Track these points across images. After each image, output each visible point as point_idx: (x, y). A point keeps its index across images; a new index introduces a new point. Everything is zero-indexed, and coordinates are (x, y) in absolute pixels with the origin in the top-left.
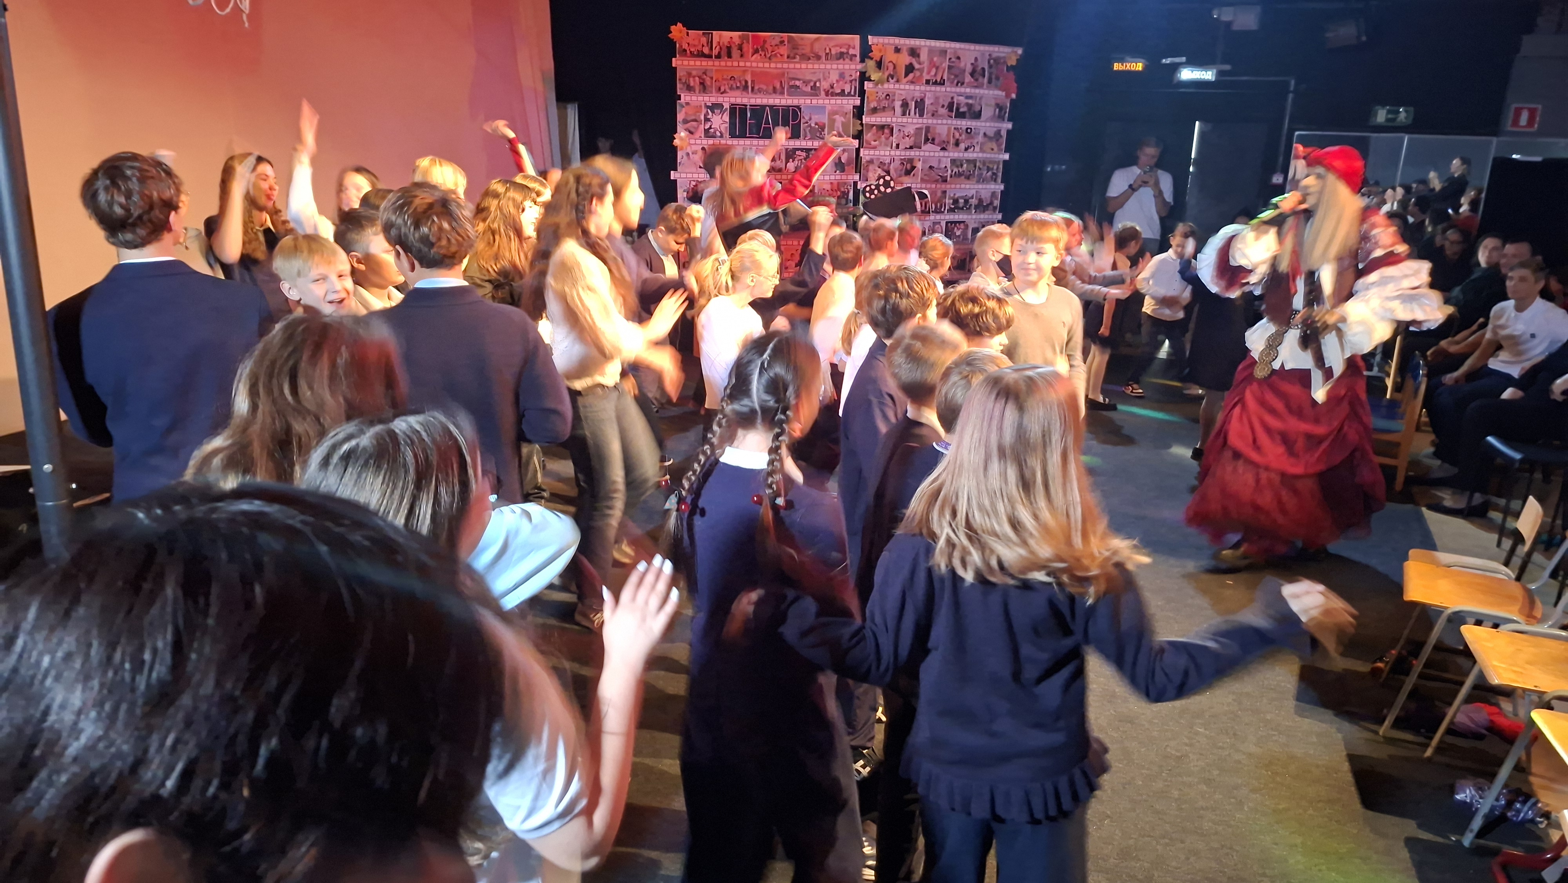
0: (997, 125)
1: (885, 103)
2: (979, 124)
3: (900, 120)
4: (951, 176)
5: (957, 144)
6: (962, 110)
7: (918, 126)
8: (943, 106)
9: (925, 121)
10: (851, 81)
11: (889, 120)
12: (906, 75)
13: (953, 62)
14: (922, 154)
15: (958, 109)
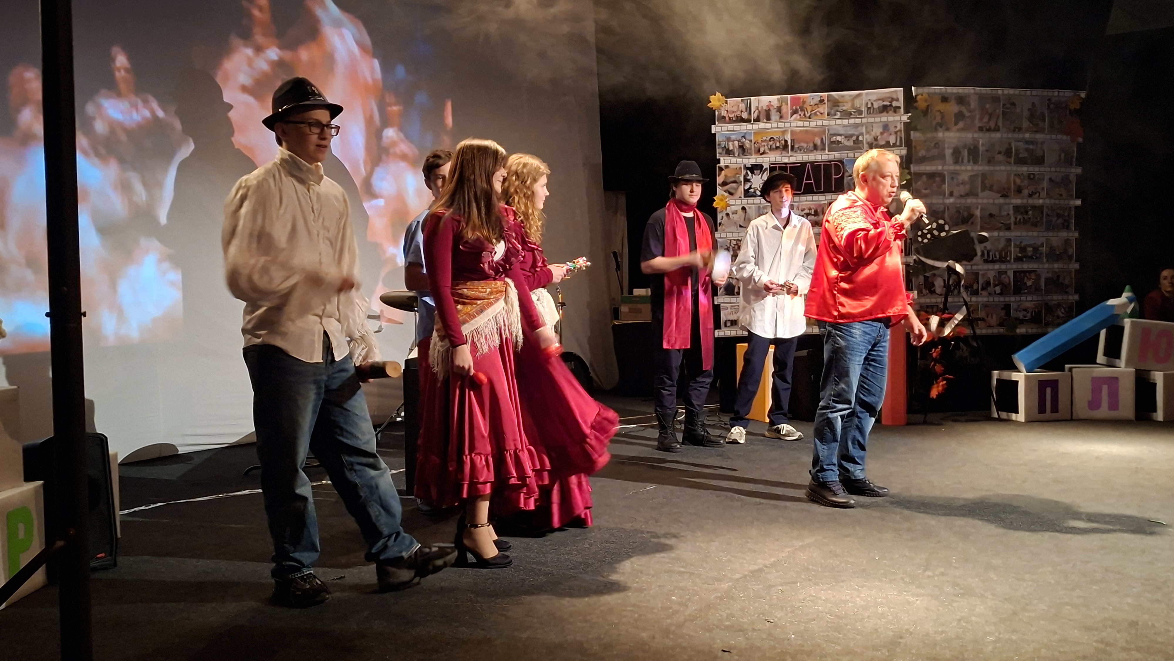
0: (1063, 169)
1: (935, 152)
2: (1043, 169)
3: (952, 168)
4: (1015, 224)
5: (1019, 190)
6: (1021, 156)
7: (972, 174)
8: (1000, 153)
9: (980, 168)
10: (896, 133)
11: (940, 168)
12: (956, 124)
13: (1007, 108)
14: (980, 201)
15: (1017, 154)
